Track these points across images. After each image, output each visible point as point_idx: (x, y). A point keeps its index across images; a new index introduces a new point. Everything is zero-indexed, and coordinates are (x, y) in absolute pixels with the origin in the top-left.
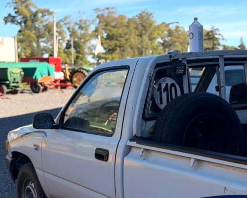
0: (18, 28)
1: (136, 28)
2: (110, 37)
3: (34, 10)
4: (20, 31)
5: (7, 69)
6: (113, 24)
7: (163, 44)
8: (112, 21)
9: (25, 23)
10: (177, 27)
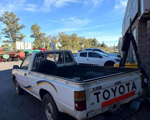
0: (35, 39)
1: (72, 39)
2: (63, 42)
3: (40, 33)
4: (35, 40)
5: (28, 52)
6: (64, 38)
7: (80, 44)
8: (64, 37)
9: (37, 37)
10: (84, 38)
